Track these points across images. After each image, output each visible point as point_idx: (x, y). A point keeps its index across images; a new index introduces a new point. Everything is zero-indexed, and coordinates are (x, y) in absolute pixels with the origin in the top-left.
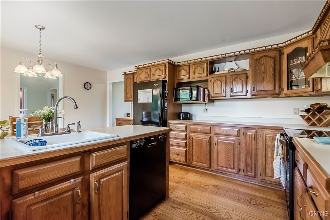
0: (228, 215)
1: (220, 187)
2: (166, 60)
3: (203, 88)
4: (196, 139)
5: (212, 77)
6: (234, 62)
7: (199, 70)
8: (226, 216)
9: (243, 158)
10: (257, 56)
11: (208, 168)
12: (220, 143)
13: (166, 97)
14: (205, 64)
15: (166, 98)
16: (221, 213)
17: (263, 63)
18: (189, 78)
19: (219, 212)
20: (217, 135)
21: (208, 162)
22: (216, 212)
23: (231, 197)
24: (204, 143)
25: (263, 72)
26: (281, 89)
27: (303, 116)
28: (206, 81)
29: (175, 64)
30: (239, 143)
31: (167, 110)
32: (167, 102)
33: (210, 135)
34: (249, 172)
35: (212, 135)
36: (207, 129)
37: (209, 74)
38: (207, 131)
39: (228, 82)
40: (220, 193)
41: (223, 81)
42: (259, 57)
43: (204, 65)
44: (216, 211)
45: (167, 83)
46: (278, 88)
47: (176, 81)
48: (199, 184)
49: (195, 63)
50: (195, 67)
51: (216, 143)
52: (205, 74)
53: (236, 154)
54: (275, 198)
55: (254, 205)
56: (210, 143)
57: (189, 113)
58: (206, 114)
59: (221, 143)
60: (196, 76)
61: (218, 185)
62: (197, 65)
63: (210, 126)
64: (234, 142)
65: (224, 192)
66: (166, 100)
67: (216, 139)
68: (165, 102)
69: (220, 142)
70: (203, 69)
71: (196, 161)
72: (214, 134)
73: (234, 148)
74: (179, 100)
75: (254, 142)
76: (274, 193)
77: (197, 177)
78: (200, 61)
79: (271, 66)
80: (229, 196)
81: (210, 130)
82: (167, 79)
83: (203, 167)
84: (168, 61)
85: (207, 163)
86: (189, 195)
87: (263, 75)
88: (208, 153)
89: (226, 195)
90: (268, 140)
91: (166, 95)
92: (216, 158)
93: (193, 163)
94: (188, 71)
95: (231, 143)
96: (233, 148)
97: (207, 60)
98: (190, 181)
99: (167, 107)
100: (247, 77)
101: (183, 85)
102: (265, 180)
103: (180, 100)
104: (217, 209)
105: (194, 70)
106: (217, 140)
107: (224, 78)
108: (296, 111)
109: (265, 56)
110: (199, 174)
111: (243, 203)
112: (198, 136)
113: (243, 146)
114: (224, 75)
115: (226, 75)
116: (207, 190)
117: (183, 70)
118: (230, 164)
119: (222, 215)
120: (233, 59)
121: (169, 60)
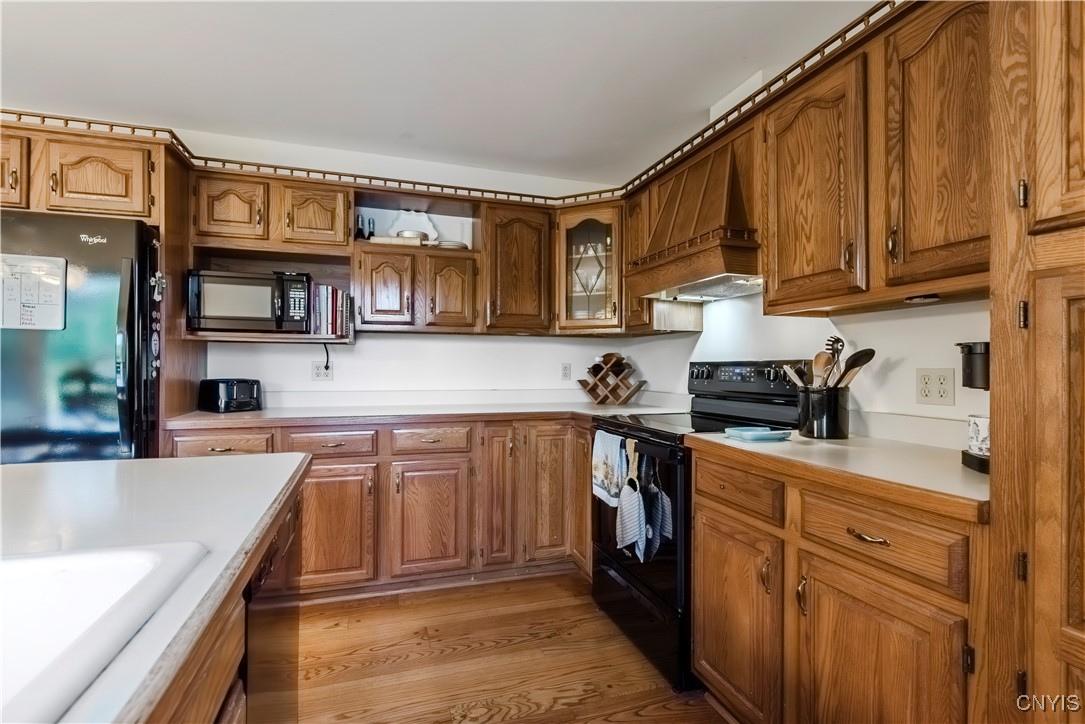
0: (524, 701)
1: (437, 630)
2: (155, 131)
3: (330, 288)
4: (318, 484)
5: (366, 253)
6: (424, 216)
7: (311, 214)
8: (525, 709)
9: (480, 514)
10: (504, 215)
11: (367, 580)
12: (412, 483)
13: (155, 306)
14: (340, 197)
15: (154, 314)
16: (505, 710)
17: (516, 239)
18: (266, 237)
19: (501, 709)
20: (399, 458)
21: (368, 558)
22: (492, 712)
23: (487, 644)
24: (354, 490)
25: (515, 264)
26: (552, 316)
27: (583, 383)
28: (345, 261)
29: (194, 161)
30: (471, 471)
31: (158, 369)
32: (159, 333)
33: (375, 459)
34: (498, 551)
35: (384, 456)
36: (367, 439)
37: (351, 239)
38: (367, 447)
39: (419, 277)
40: (455, 649)
41: (406, 270)
42: (505, 221)
43: (334, 199)
44: (490, 710)
45: (159, 240)
46: (547, 312)
47: (193, 240)
48: (367, 650)
49: (290, 183)
50: (293, 197)
51: (398, 486)
52: (340, 237)
53: (464, 506)
54: (567, 600)
55: (549, 637)
56: (377, 490)
57: (257, 382)
58: (323, 385)
59: (416, 482)
60: (301, 234)
61: (427, 625)
62: (302, 193)
63: (376, 428)
64: (455, 472)
65: (461, 642)
66: (157, 321)
67: (399, 470)
68: (152, 331)
69: (413, 477)
70: (329, 214)
71: (316, 572)
72: (390, 452)
73: (456, 490)
74: (199, 323)
75: (509, 460)
76: (558, 585)
77: (337, 628)
78: (317, 183)
79: (533, 250)
80: (482, 644)
81: (375, 439)
82: (158, 218)
83: (348, 583)
84: (167, 136)
85: (365, 563)
86: (365, 711)
87: (514, 272)
88: (368, 527)
89: (474, 646)
90: (541, 451)
91: (157, 297)
92: (399, 538)
93: (305, 580)
94: (259, 204)
95: (448, 475)
96: (452, 488)
97: (346, 186)
98: (325, 658)
99: (158, 358)
100: (475, 272)
101: (214, 260)
102: (533, 560)
103: (202, 326)
104: (484, 703)
105: (288, 207)
106: (403, 473)
107: (408, 261)
108: (566, 372)
109: (519, 220)
110: (334, 616)
111: (527, 648)
112: (330, 470)
113: (481, 477)
114: (407, 251)
115: (412, 251)
116: (410, 658)
117: (232, 199)
118: (444, 545)
119: (513, 712)
120: (424, 204)
121: (171, 132)
